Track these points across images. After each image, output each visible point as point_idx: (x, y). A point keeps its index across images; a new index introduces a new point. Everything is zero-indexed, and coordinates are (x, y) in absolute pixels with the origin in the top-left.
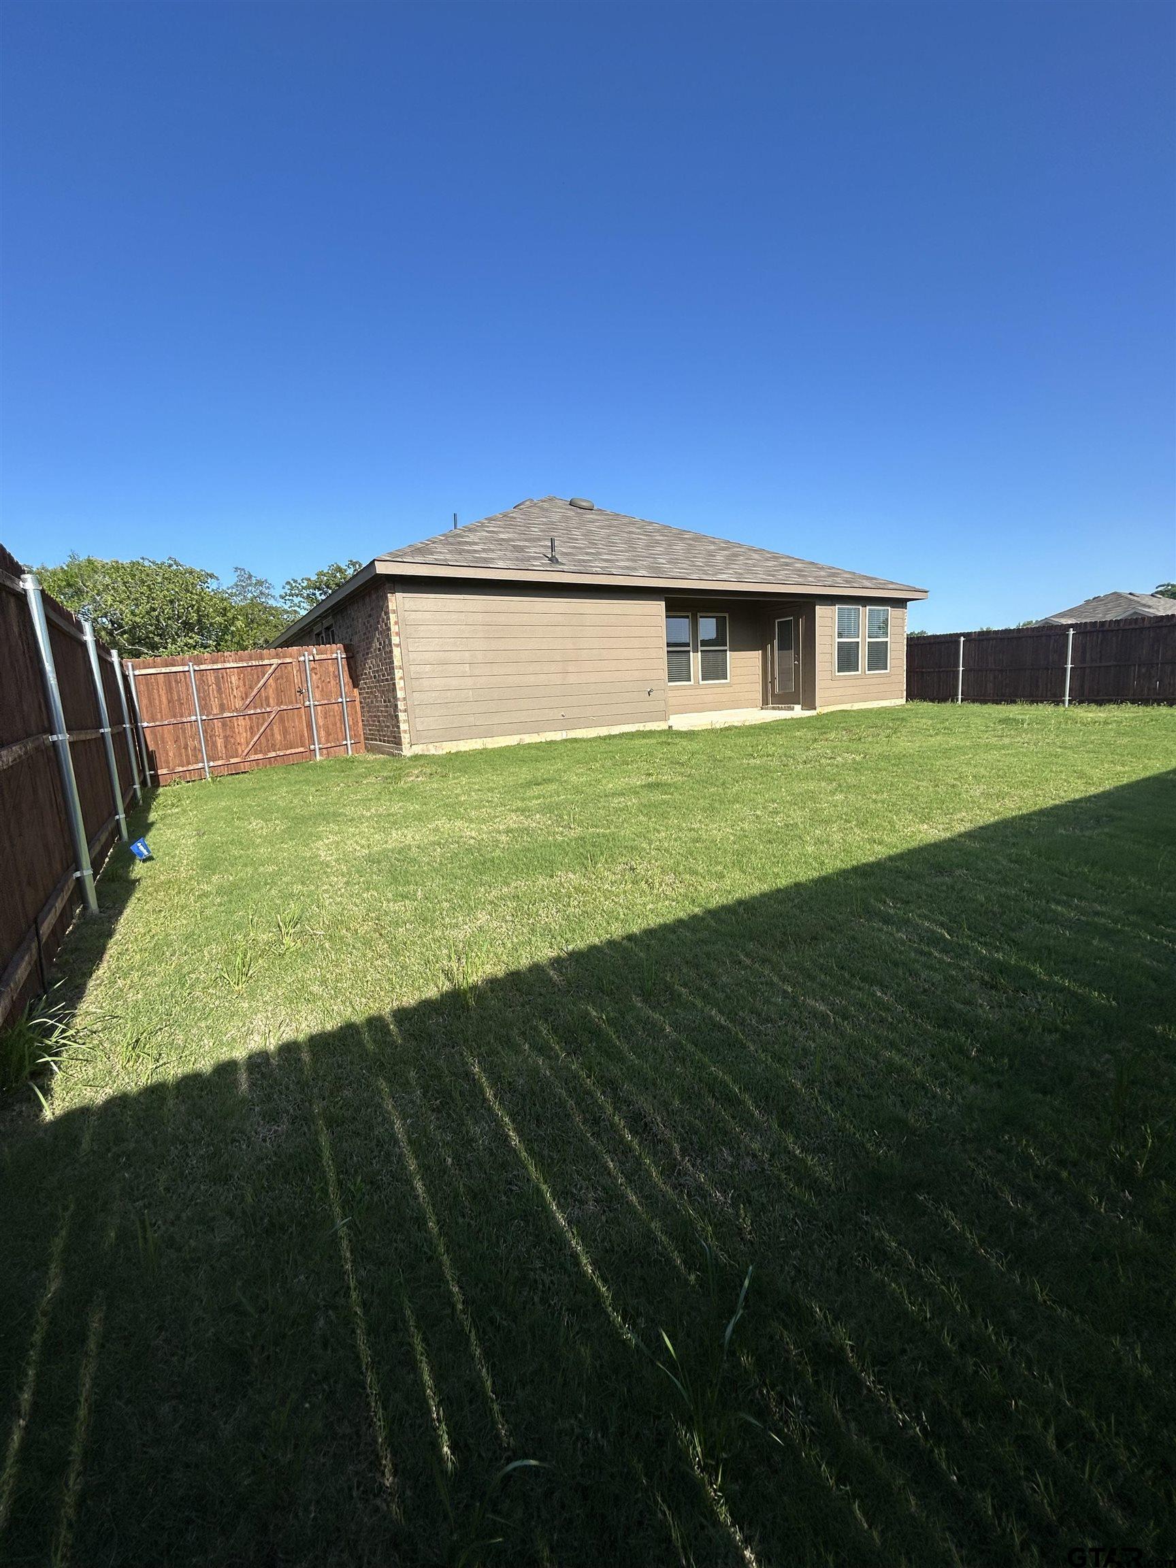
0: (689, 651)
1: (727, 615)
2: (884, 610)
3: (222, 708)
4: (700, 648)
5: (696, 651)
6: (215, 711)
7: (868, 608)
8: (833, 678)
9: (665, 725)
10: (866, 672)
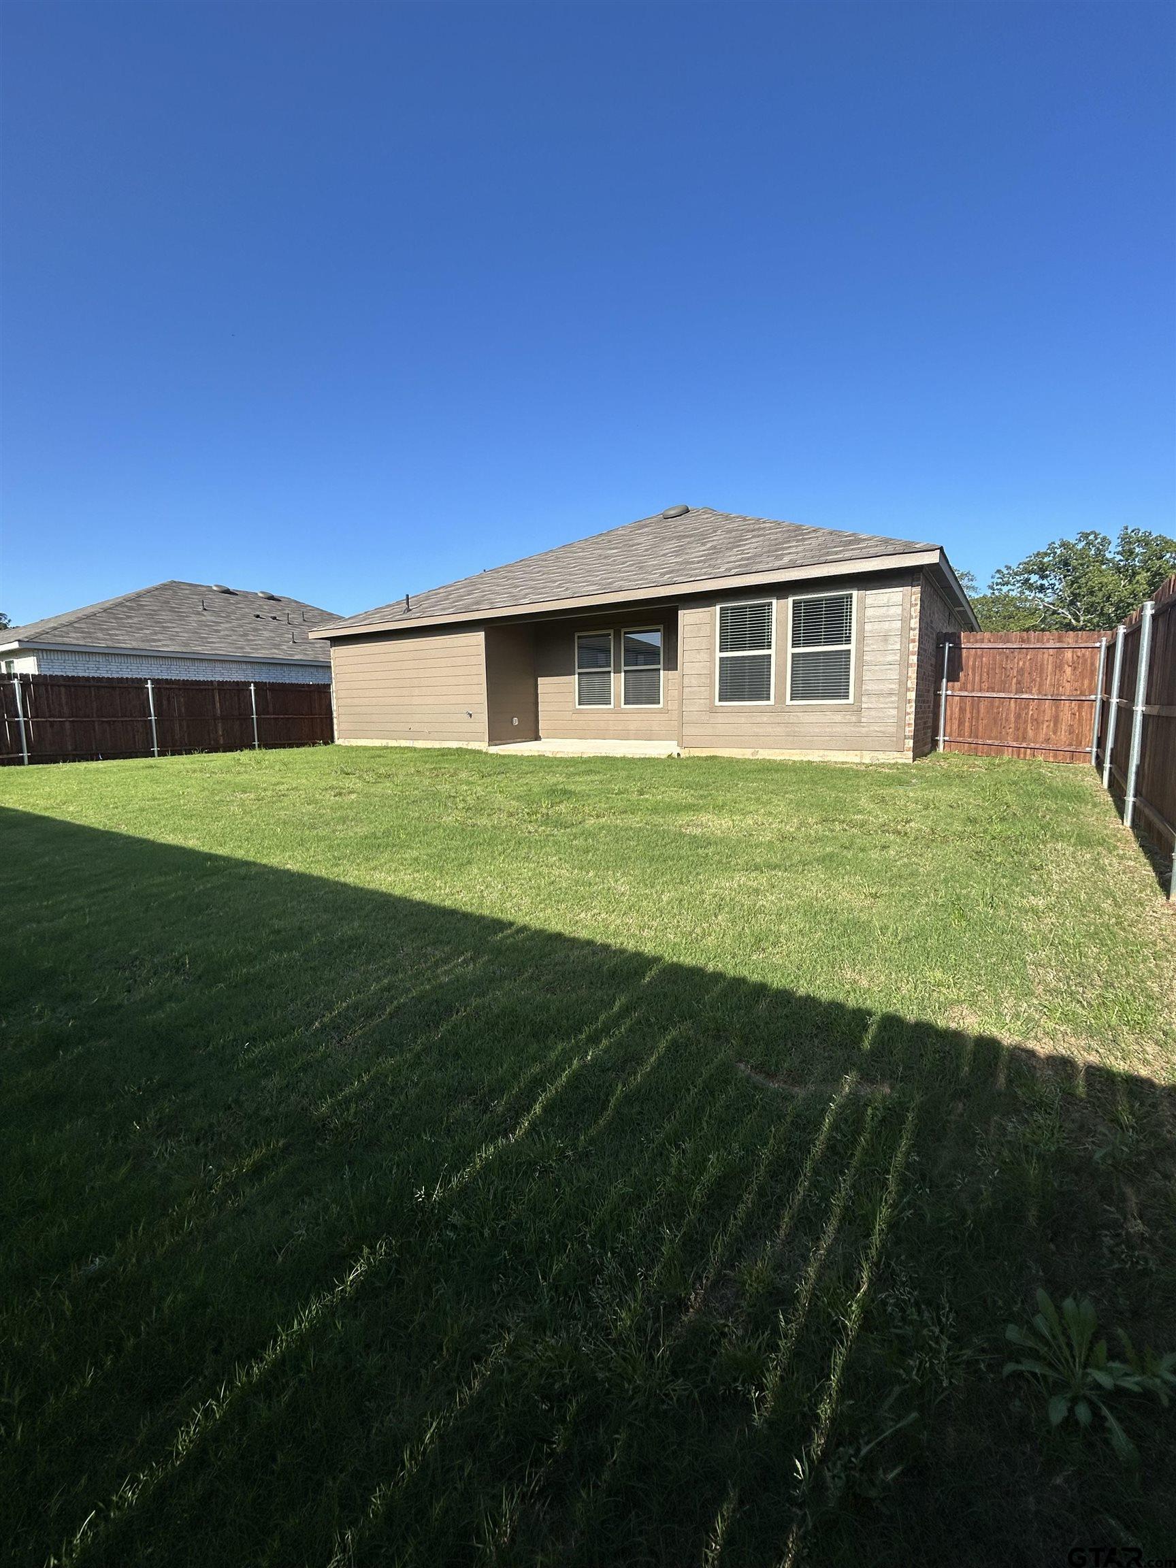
0: (610, 672)
1: (661, 627)
4: (624, 668)
5: (617, 671)
7: (791, 599)
8: (713, 710)
9: (483, 746)
10: (788, 702)
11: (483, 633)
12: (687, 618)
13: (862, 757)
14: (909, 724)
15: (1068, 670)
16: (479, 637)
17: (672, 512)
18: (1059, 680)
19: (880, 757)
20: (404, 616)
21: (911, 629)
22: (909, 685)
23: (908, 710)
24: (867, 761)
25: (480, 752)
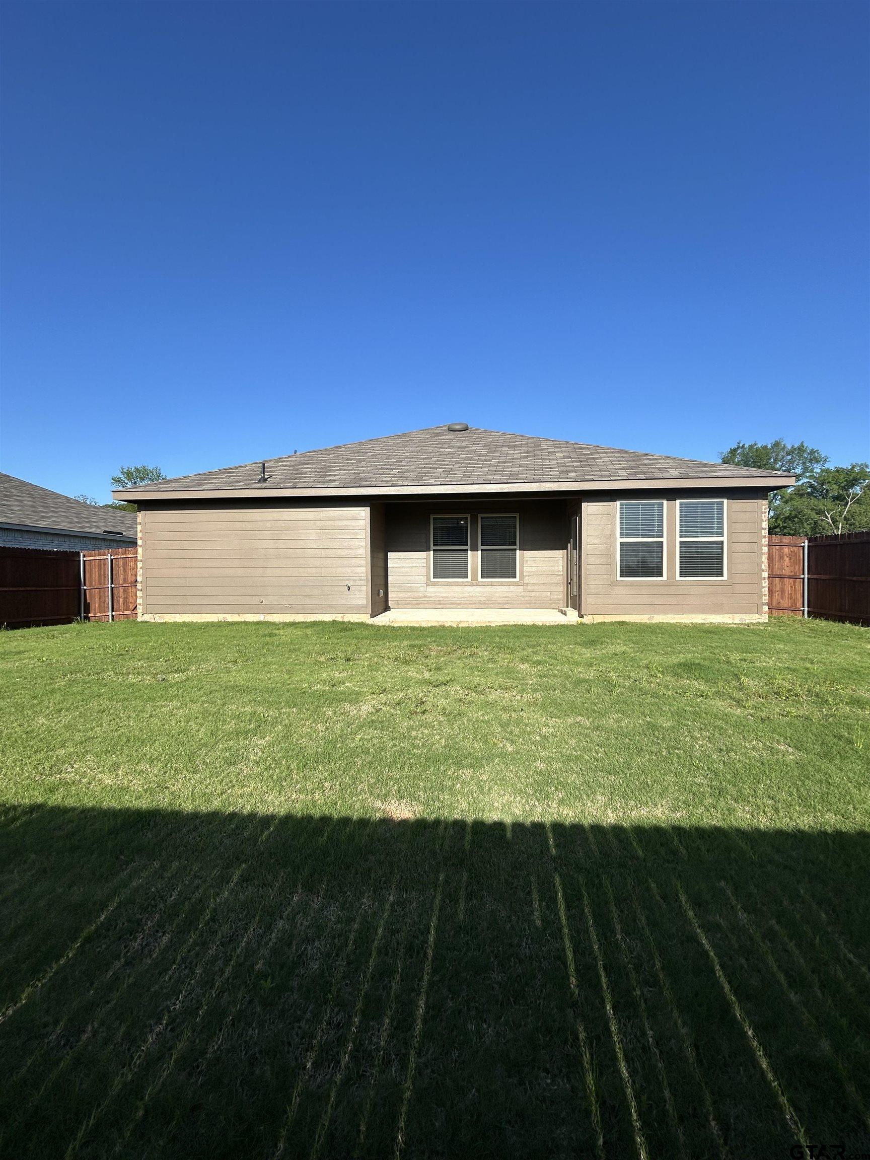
0: (467, 550)
1: (517, 515)
2: (718, 503)
3: (125, 580)
4: (480, 547)
5: (474, 549)
6: (121, 582)
7: (678, 502)
8: (613, 584)
9: (366, 618)
10: (678, 578)
11: (368, 509)
12: (589, 509)
13: (733, 619)
14: (765, 595)
15: (787, 559)
16: (363, 514)
17: (458, 427)
18: (782, 565)
19: (746, 618)
20: (259, 485)
21: (763, 529)
22: (763, 567)
23: (764, 585)
24: (737, 621)
25: (362, 625)
